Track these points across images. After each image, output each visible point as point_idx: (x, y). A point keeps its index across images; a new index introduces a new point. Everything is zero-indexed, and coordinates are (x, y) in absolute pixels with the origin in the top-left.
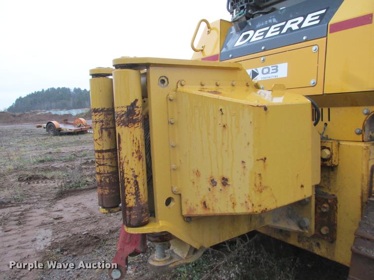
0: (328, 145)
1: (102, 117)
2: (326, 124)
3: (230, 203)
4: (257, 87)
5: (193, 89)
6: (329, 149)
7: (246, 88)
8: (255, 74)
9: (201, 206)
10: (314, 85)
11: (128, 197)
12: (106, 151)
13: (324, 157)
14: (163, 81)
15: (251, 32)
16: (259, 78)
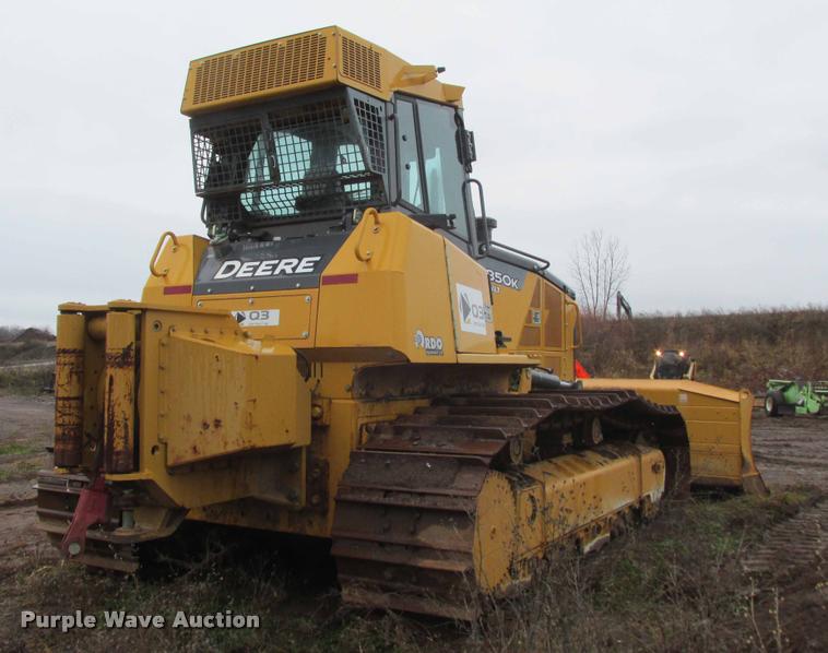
0: (319, 402)
1: (73, 359)
2: (319, 381)
3: (222, 444)
4: (246, 336)
5: (183, 334)
6: (319, 406)
7: (233, 336)
8: (241, 318)
9: (190, 451)
10: (306, 337)
11: (117, 440)
12: (74, 398)
13: (315, 415)
14: (157, 326)
15: (237, 264)
16: (246, 323)
